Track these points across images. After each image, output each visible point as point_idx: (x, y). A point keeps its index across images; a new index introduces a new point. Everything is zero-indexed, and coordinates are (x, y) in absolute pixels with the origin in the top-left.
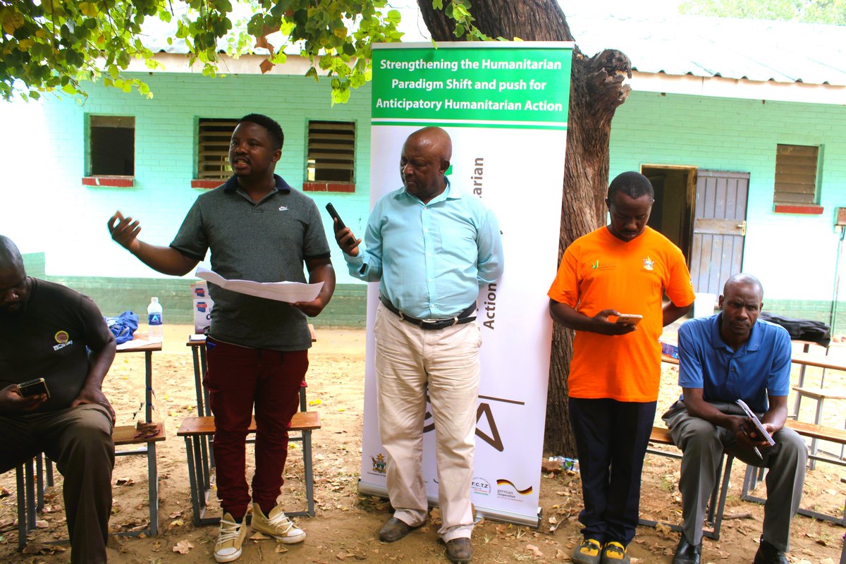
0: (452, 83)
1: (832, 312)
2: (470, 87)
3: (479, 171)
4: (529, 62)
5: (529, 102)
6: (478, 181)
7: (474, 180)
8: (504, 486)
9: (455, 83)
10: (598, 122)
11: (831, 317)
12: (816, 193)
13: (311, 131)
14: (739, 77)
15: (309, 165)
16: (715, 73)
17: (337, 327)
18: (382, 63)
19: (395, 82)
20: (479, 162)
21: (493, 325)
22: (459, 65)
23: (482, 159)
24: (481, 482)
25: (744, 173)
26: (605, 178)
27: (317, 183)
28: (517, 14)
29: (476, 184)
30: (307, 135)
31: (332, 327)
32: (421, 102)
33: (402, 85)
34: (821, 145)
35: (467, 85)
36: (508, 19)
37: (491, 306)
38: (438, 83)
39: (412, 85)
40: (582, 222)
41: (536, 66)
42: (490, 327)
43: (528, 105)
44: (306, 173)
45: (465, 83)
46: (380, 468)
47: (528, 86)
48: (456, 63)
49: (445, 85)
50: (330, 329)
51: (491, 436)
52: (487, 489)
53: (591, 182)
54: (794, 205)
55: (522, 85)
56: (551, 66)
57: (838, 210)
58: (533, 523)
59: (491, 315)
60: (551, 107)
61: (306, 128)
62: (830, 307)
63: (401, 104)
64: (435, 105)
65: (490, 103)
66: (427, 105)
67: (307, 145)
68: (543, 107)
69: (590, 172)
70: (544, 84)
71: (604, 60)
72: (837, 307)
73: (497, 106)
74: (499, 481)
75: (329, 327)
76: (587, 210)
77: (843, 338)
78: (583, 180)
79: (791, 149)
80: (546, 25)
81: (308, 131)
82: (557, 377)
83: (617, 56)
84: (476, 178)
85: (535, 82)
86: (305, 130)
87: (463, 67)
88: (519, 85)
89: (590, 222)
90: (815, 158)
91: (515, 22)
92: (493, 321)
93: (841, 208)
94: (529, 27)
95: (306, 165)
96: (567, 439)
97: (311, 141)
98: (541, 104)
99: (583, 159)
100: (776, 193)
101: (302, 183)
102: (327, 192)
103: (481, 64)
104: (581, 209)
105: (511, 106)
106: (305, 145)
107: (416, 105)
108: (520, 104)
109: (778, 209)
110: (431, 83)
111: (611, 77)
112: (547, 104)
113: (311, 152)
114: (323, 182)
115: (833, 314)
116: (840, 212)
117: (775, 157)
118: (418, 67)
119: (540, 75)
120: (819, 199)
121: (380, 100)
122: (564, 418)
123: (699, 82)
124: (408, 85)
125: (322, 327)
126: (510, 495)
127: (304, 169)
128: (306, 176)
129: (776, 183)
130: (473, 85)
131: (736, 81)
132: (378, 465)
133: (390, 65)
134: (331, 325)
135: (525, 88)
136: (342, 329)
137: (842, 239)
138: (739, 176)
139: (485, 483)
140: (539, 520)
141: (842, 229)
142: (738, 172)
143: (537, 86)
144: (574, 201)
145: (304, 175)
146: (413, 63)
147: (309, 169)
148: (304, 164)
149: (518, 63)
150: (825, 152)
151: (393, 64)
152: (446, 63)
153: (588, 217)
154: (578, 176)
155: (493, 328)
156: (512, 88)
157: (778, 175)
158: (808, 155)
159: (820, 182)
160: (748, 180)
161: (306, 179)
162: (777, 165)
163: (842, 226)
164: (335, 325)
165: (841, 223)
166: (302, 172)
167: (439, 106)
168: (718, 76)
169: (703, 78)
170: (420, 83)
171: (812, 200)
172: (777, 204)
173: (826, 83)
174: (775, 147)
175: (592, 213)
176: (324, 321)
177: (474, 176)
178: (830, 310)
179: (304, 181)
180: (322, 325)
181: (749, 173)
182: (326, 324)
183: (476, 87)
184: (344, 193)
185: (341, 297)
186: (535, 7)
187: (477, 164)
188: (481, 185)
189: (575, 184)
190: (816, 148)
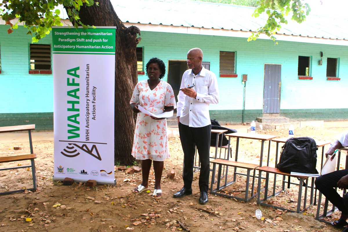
0: (78, 40)
1: (243, 114)
2: (84, 41)
3: (88, 68)
4: (102, 33)
5: (103, 46)
6: (88, 72)
7: (86, 71)
8: (103, 172)
9: (79, 40)
10: (130, 50)
11: (243, 116)
12: (235, 69)
13: (31, 49)
14: (201, 27)
15: (31, 63)
16: (192, 25)
17: (47, 131)
18: (55, 33)
19: (59, 39)
20: (88, 65)
21: (95, 118)
22: (80, 34)
23: (89, 65)
24: (95, 172)
25: (208, 62)
26: (136, 68)
27: (35, 70)
28: (99, 16)
29: (87, 73)
30: (30, 50)
31: (45, 131)
32: (68, 46)
33: (62, 40)
34: (236, 51)
35: (83, 40)
36: (96, 18)
37: (94, 112)
38: (74, 40)
39: (65, 40)
40: (127, 84)
41: (104, 34)
42: (94, 119)
43: (103, 47)
44: (30, 66)
45: (82, 40)
46: (60, 171)
47: (102, 41)
48: (79, 33)
49: (76, 40)
50: (44, 131)
51: (97, 156)
52: (97, 174)
53: (130, 70)
54: (227, 74)
55: (100, 40)
56: (109, 34)
57: (243, 75)
58: (113, 184)
59: (94, 115)
60: (110, 47)
61: (29, 47)
62: (242, 112)
63: (62, 47)
64: (73, 47)
65: (91, 46)
66: (70, 47)
67: (30, 54)
68: (107, 47)
69: (130, 67)
70: (107, 40)
71: (131, 30)
72: (245, 112)
73: (93, 47)
74: (101, 171)
75: (43, 131)
76: (129, 80)
77: (247, 123)
78: (126, 70)
79: (225, 53)
80: (109, 19)
81: (30, 48)
82: (123, 138)
83: (135, 28)
84: (87, 71)
85: (104, 40)
86: (28, 48)
87: (82, 34)
88: (99, 40)
89: (130, 84)
90: (234, 56)
91: (98, 18)
92: (95, 117)
93: (244, 75)
94: (103, 20)
95: (30, 63)
96: (128, 159)
97: (31, 53)
98: (106, 46)
99: (126, 63)
100: (220, 70)
101: (28, 70)
102: (40, 74)
103: (87, 34)
104: (126, 79)
105: (97, 47)
106: (29, 54)
107: (67, 47)
108: (100, 47)
109: (221, 76)
110: (71, 40)
111: (133, 36)
112: (108, 46)
113: (32, 57)
114: (38, 70)
115: (243, 115)
116: (243, 76)
117: (219, 56)
118: (67, 34)
119: (106, 37)
120: (236, 71)
121: (55, 45)
122: (126, 151)
123: (186, 29)
124: (64, 40)
125: (40, 131)
126: (105, 175)
127: (29, 65)
128: (30, 68)
129: (220, 66)
130: (85, 40)
131: (200, 28)
132: (60, 170)
133: (58, 34)
134: (44, 130)
135: (101, 41)
136: (49, 131)
137: (245, 86)
138: (206, 63)
139: (96, 172)
140: (115, 183)
141: (245, 82)
142: (206, 62)
143: (105, 41)
144: (123, 77)
145: (29, 67)
146: (65, 33)
147: (31, 64)
148: (29, 62)
149: (99, 33)
150: (237, 54)
151: (59, 33)
152: (76, 33)
153: (129, 82)
154: (124, 69)
155: (95, 120)
156: (97, 41)
157: (220, 63)
158: (231, 55)
159: (236, 65)
160: (209, 65)
161: (30, 69)
162: (220, 59)
163: (245, 81)
164: (46, 130)
165: (244, 80)
166: (28, 66)
167: (74, 47)
168: (193, 26)
169: (187, 27)
170: (68, 40)
171: (234, 72)
172: (221, 74)
173: (232, 29)
174: (219, 52)
175: (131, 81)
176: (41, 128)
177: (86, 70)
178: (242, 113)
179: (29, 70)
180: (41, 130)
181: (210, 62)
182: (42, 130)
183: (86, 41)
184: (47, 74)
185: (48, 118)
186: (105, 13)
187: (87, 66)
188: (89, 73)
189: (123, 71)
190: (234, 53)
